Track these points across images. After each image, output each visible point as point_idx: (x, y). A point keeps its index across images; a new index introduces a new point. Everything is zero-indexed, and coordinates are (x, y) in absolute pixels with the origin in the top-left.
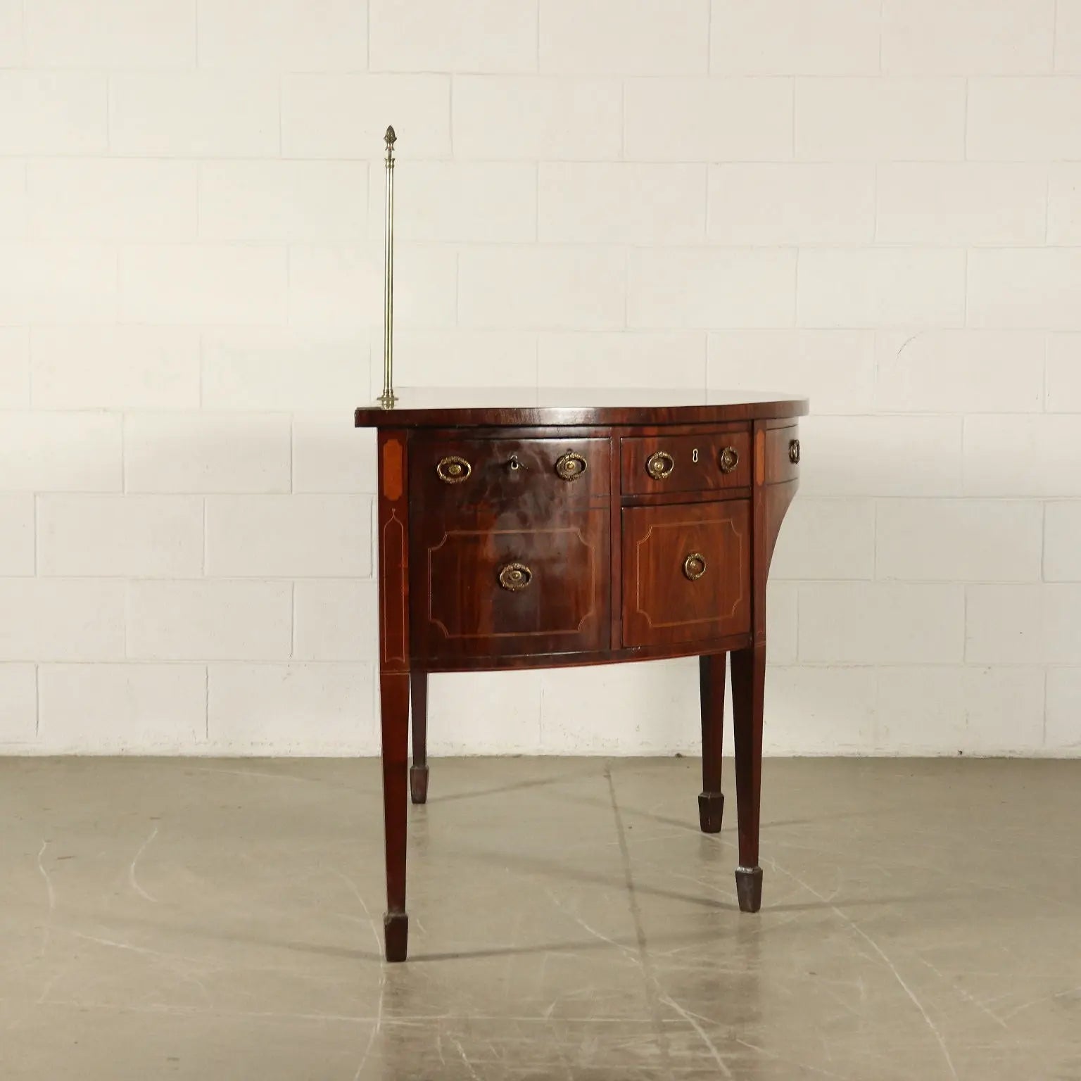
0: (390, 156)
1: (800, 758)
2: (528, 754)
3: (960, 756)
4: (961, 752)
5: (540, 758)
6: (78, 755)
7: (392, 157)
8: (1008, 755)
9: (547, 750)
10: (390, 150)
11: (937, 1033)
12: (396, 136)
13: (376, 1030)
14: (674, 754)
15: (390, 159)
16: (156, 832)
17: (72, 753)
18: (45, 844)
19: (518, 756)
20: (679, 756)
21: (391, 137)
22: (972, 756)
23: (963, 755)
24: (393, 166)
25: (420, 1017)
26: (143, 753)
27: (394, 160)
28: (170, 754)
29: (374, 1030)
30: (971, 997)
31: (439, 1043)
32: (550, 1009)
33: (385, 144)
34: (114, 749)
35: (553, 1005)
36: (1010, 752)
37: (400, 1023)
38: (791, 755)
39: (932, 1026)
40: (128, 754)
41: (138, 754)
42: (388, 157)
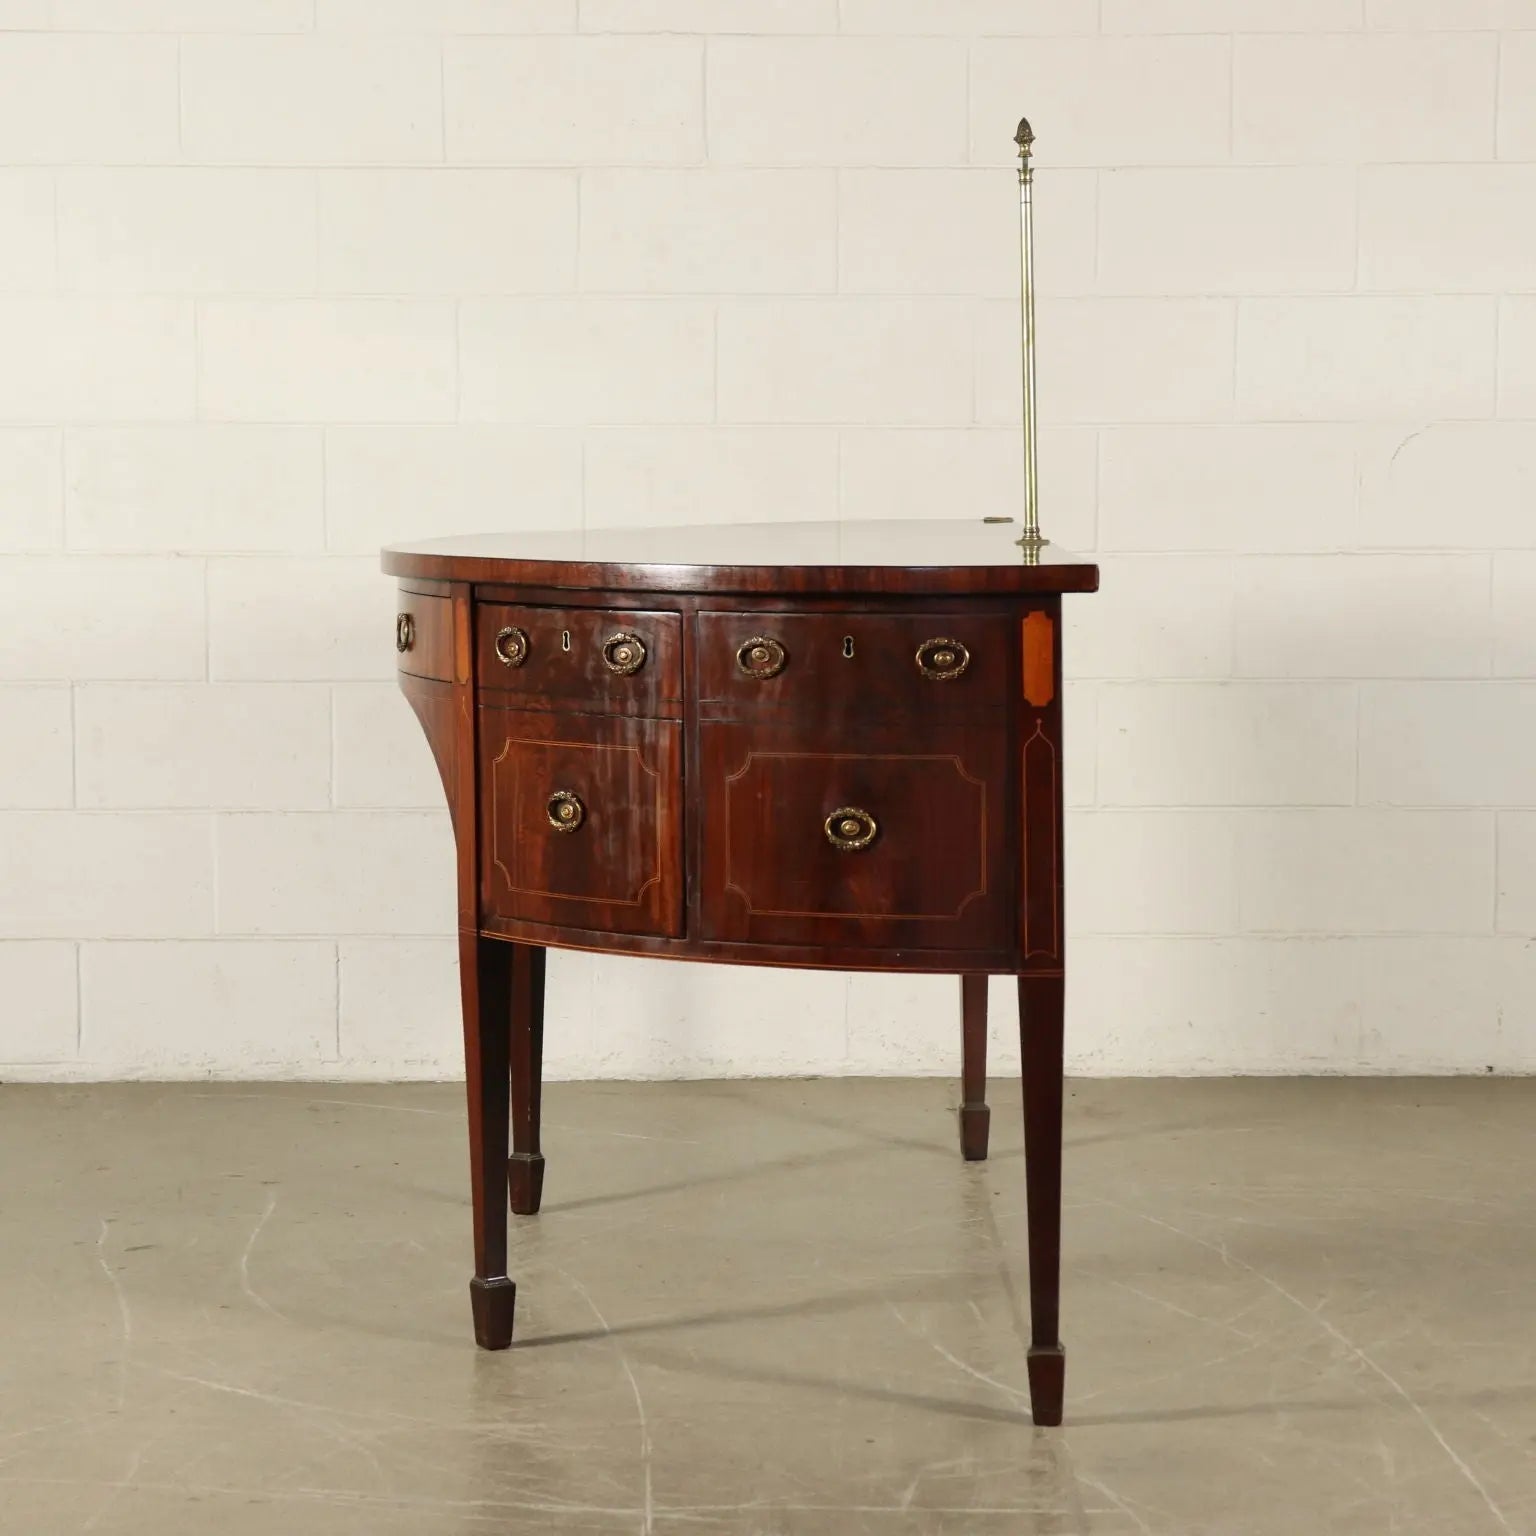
0: (1025, 165)
1: (1244, 1077)
2: (828, 1075)
3: (1489, 1074)
4: (1491, 1069)
5: (849, 1081)
6: (142, 1080)
7: (1030, 166)
9: (857, 1069)
10: (1025, 155)
12: (1034, 134)
13: (646, 1528)
15: (1026, 170)
16: (272, 1207)
17: (131, 1077)
18: (105, 1226)
19: (813, 1078)
21: (1024, 134)
22: (1508, 1073)
23: (1496, 1072)
24: (1031, 181)
25: (712, 1507)
26: (242, 1077)
27: (1031, 170)
28: (281, 1078)
29: (643, 1527)
32: (909, 1495)
33: (1017, 148)
34: (194, 1072)
35: (914, 1486)
37: (682, 1516)
38: (1231, 1073)
39: (1501, 1517)
40: (218, 1079)
41: (233, 1079)
42: (1021, 167)
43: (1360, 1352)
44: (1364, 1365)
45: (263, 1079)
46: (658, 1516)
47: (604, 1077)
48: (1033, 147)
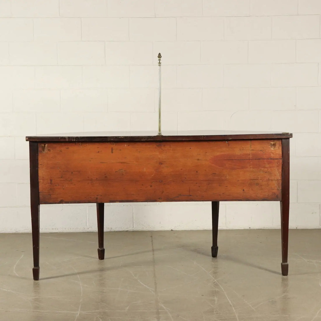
0: (160, 62)
2: (130, 230)
4: (250, 228)
5: (133, 231)
8: (263, 228)
9: (135, 229)
10: (160, 60)
11: (236, 313)
14: (170, 230)
15: (160, 63)
16: (23, 256)
19: (127, 231)
20: (172, 230)
21: (160, 56)
22: (253, 229)
23: (251, 228)
24: (161, 65)
25: (90, 311)
29: (77, 315)
30: (246, 302)
31: (95, 319)
32: (127, 308)
33: (158, 59)
34: (13, 231)
35: (128, 307)
36: (264, 227)
37: (85, 313)
38: (203, 229)
39: (234, 311)
40: (18, 232)
41: (21, 233)
42: (159, 62)
43: (215, 280)
44: (216, 283)
45: (26, 232)
46: (80, 313)
47: (89, 231)
48: (161, 59)
